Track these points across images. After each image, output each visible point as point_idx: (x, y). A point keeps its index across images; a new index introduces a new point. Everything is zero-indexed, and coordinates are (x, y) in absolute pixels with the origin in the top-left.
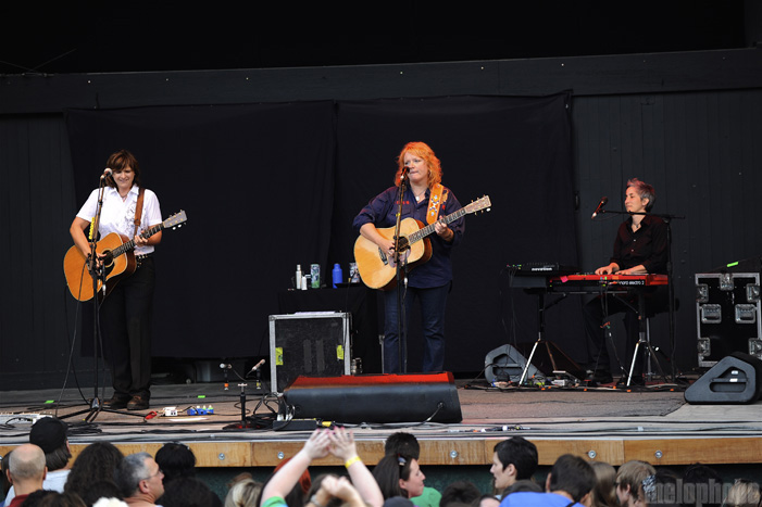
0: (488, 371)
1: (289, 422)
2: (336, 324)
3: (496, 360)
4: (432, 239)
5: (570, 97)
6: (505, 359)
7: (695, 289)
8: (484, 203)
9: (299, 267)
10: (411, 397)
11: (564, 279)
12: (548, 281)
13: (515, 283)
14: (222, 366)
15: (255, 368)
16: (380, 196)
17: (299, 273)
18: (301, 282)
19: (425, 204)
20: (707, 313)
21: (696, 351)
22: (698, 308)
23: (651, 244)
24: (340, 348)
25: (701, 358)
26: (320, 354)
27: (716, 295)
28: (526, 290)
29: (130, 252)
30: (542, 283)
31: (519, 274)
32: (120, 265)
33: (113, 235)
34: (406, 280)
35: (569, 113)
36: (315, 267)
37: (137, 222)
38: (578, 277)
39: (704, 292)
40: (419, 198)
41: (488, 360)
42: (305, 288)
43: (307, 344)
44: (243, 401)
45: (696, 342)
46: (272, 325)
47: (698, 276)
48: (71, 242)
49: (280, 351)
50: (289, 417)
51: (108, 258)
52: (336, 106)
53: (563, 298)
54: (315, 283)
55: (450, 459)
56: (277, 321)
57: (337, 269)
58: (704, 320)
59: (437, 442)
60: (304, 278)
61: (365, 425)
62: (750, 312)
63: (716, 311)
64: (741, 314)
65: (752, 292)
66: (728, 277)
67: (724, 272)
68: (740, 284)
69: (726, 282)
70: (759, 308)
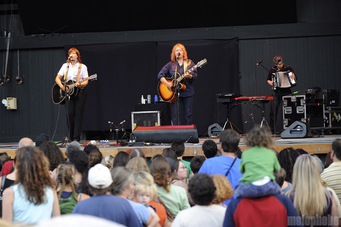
0: (209, 132)
1: (134, 143)
2: (155, 115)
3: (212, 129)
5: (238, 40)
6: (215, 129)
9: (142, 96)
11: (236, 99)
12: (230, 99)
13: (219, 100)
14: (109, 122)
15: (121, 123)
16: (166, 66)
17: (142, 98)
18: (143, 101)
20: (286, 110)
21: (283, 124)
22: (284, 108)
24: (156, 123)
25: (284, 126)
27: (290, 103)
28: (222, 103)
30: (228, 100)
31: (220, 97)
34: (179, 94)
35: (237, 45)
36: (149, 97)
38: (241, 98)
39: (285, 103)
41: (210, 128)
42: (144, 103)
43: (145, 122)
45: (283, 120)
46: (132, 115)
47: (283, 97)
49: (135, 125)
50: (134, 141)
52: (157, 43)
53: (236, 106)
54: (149, 102)
55: (194, 154)
56: (134, 114)
57: (156, 97)
58: (286, 113)
59: (189, 148)
60: (144, 100)
61: (162, 144)
62: (302, 109)
63: (290, 109)
64: (299, 110)
65: (302, 102)
66: (294, 97)
67: (293, 95)
68: (298, 99)
69: (293, 99)
70: (305, 108)
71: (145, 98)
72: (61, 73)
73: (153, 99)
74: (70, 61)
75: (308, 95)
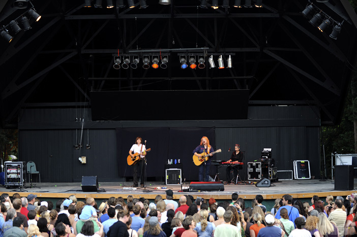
2: (178, 171)
4: (209, 157)
7: (247, 165)
8: (220, 151)
10: (215, 186)
11: (223, 163)
13: (213, 164)
19: (207, 149)
20: (250, 170)
21: (247, 177)
22: (248, 169)
23: (240, 157)
24: (179, 176)
25: (249, 178)
26: (176, 177)
27: (252, 166)
28: (215, 165)
29: (140, 156)
30: (218, 164)
31: (214, 162)
32: (137, 158)
33: (137, 153)
35: (214, 131)
36: (172, 160)
37: (141, 151)
39: (249, 166)
40: (206, 148)
42: (170, 164)
43: (173, 175)
44: (182, 186)
45: (248, 175)
46: (166, 171)
47: (248, 163)
48: (129, 154)
49: (168, 176)
50: (192, 190)
51: (135, 157)
52: (169, 128)
53: (222, 167)
61: (206, 191)
62: (259, 170)
63: (252, 169)
64: (257, 170)
65: (259, 166)
66: (254, 163)
67: (254, 162)
68: (257, 164)
69: (254, 164)
70: (261, 169)
71: (170, 161)
72: (132, 149)
73: (173, 162)
74: (137, 143)
75: (262, 162)
